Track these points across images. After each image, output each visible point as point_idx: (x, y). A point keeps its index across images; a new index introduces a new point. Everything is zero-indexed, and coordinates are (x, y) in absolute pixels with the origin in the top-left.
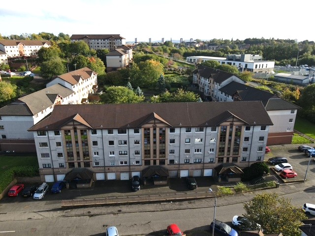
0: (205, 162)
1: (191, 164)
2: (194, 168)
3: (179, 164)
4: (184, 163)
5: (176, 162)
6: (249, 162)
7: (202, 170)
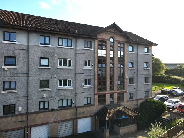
0: (78, 105)
1: (53, 110)
2: (59, 119)
3: (27, 114)
4: (38, 110)
5: (20, 109)
6: (137, 100)
7: (74, 120)
